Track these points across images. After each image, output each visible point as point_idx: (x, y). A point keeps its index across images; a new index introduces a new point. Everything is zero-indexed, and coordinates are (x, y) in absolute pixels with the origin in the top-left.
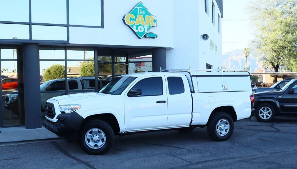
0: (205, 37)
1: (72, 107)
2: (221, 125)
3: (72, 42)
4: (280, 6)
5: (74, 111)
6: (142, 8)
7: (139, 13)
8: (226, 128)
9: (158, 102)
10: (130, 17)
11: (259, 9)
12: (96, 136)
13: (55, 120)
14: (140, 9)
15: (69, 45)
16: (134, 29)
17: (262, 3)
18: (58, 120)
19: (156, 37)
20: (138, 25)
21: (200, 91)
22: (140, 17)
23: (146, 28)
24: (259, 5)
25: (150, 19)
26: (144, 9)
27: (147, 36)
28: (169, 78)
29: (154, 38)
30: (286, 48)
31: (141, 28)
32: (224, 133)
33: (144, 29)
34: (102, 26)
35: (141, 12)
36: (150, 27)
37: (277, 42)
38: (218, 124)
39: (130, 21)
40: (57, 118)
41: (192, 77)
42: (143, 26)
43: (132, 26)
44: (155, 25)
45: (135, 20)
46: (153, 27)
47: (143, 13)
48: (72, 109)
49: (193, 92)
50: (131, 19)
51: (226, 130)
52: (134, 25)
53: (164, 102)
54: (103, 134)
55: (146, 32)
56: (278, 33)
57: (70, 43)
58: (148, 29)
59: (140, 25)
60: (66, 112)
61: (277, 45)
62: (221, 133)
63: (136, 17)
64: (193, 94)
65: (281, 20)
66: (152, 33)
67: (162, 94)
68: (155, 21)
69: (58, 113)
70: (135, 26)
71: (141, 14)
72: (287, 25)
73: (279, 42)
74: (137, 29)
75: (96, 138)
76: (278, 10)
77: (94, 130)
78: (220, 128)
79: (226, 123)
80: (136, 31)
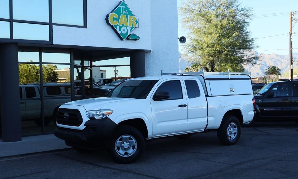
0: (183, 40)
1: (104, 112)
2: (230, 129)
3: (55, 42)
4: (213, 8)
5: (107, 117)
6: (125, 7)
7: (122, 13)
8: (235, 131)
9: (180, 106)
10: (114, 17)
11: (191, 11)
12: (127, 143)
13: (82, 127)
14: (123, 8)
15: (51, 46)
16: (118, 30)
17: (195, 4)
18: (85, 127)
19: (138, 39)
20: (121, 25)
21: (212, 95)
22: (123, 17)
23: (129, 29)
24: (191, 6)
25: (132, 19)
26: (127, 9)
27: (130, 38)
28: (187, 82)
29: (136, 40)
30: (223, 52)
31: (124, 29)
32: (233, 137)
33: (127, 30)
34: (85, 26)
35: (124, 12)
36: (132, 28)
37: (213, 46)
38: (228, 128)
39: (114, 21)
40: (85, 125)
41: (206, 81)
42: (126, 27)
43: (116, 26)
44: (137, 26)
45: (118, 20)
46: (135, 28)
47: (126, 13)
48: (103, 115)
49: (207, 96)
50: (114, 19)
51: (235, 134)
52: (117, 25)
53: (185, 106)
54: (134, 140)
55: (129, 33)
56: (215, 36)
57: (53, 44)
58: (131, 30)
59: (123, 25)
60: (97, 118)
61: (214, 49)
62: (230, 137)
63: (119, 16)
64: (207, 98)
65: (216, 22)
66: (134, 35)
67: (182, 98)
68: (137, 22)
69: (85, 119)
70: (119, 27)
71: (125, 14)
72: (223, 28)
73: (215, 45)
74: (120, 30)
75: (126, 145)
76: (212, 12)
77: (124, 137)
78: (230, 131)
79: (235, 127)
80: (119, 32)
